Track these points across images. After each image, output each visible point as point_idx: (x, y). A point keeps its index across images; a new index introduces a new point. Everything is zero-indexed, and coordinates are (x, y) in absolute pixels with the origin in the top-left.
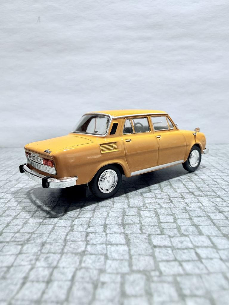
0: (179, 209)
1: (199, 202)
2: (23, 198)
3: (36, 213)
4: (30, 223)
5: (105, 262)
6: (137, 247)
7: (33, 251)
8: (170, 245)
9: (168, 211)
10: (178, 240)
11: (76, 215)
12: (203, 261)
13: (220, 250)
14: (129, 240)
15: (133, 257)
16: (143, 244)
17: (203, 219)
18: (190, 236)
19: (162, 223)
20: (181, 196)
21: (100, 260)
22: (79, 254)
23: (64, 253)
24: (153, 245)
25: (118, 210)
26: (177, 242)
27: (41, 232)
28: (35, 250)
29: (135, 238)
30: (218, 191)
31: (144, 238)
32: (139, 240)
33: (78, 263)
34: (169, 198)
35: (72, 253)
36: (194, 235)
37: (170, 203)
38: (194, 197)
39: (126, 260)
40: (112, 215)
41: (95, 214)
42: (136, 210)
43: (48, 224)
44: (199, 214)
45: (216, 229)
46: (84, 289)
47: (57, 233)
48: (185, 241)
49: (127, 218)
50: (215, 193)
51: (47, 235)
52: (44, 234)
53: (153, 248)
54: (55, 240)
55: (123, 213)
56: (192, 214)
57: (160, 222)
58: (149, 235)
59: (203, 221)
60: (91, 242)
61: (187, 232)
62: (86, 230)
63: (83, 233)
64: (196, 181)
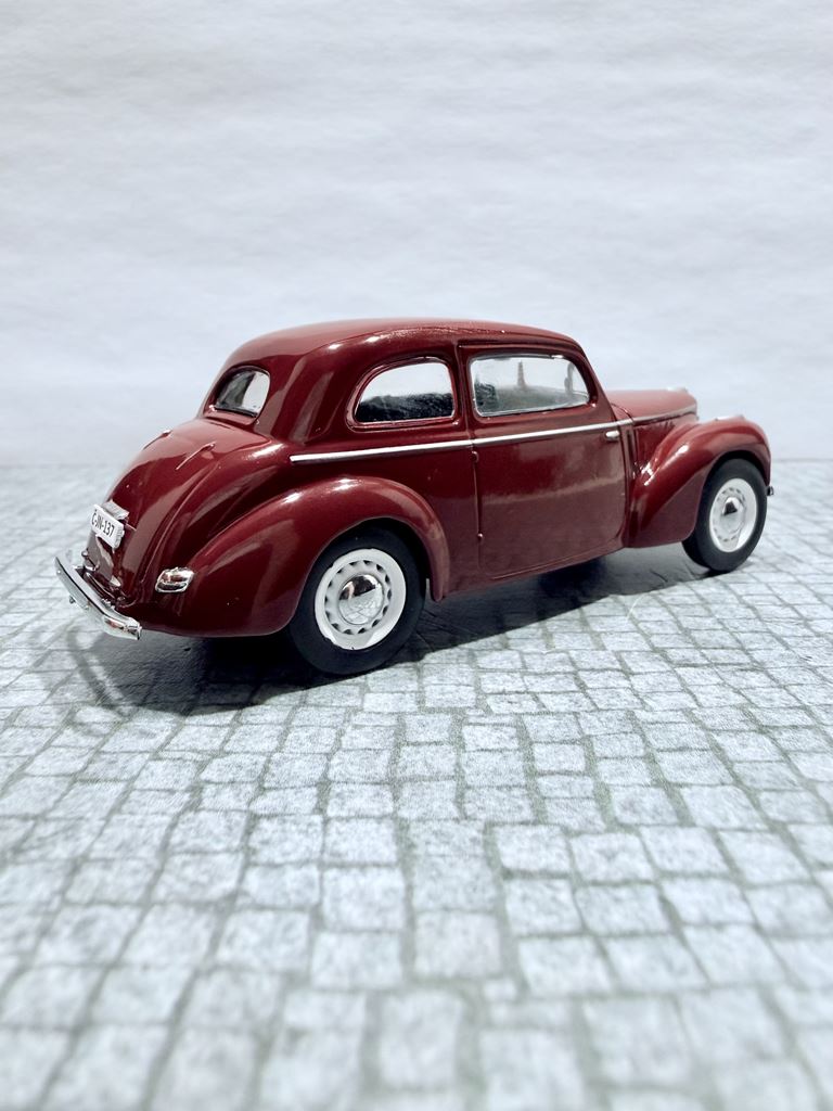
0: (609, 720)
1: (686, 689)
2: (17, 673)
3: (60, 732)
4: (34, 776)
5: (311, 942)
6: (440, 875)
7: (33, 896)
8: (565, 866)
9: (566, 724)
10: (596, 846)
11: (217, 743)
12: (690, 933)
13: (754, 887)
14: (412, 846)
15: (422, 920)
16: (461, 861)
17: (695, 758)
18: (645, 832)
19: (542, 774)
20: (618, 666)
21: (293, 934)
22: (211, 909)
23: (153, 905)
24: (503, 867)
25: (377, 720)
26: (592, 852)
27: (72, 812)
28: (43, 890)
29: (433, 839)
30: (756, 646)
31: (467, 840)
32: (447, 847)
33: (204, 947)
34: (575, 673)
35: (186, 903)
36: (658, 825)
37: (577, 694)
38: (669, 668)
39: (391, 932)
40: (355, 741)
41: (290, 736)
42: (446, 719)
43: (106, 781)
44: (683, 738)
45: (745, 801)
46: (219, 1059)
47: (138, 817)
48: (624, 849)
49: (409, 755)
50: (748, 654)
51: (97, 823)
52: (83, 822)
53: (501, 880)
54: (126, 847)
55: (395, 734)
56: (658, 740)
57: (532, 773)
58: (490, 826)
59: (695, 768)
60: (265, 855)
61: (635, 812)
62: (249, 804)
63: (237, 817)
64: (677, 605)
